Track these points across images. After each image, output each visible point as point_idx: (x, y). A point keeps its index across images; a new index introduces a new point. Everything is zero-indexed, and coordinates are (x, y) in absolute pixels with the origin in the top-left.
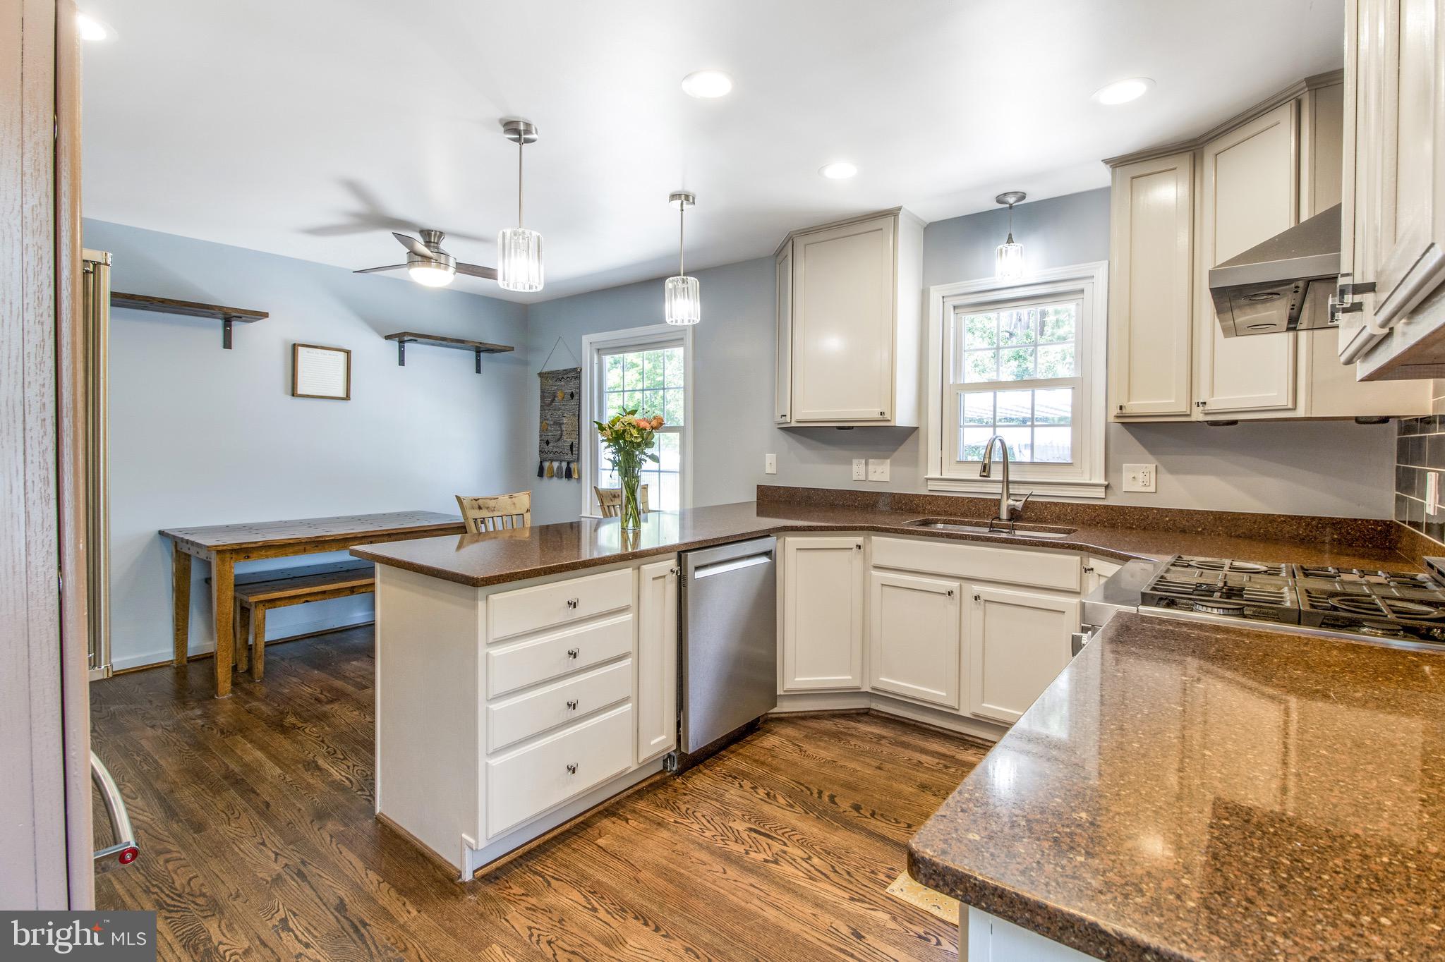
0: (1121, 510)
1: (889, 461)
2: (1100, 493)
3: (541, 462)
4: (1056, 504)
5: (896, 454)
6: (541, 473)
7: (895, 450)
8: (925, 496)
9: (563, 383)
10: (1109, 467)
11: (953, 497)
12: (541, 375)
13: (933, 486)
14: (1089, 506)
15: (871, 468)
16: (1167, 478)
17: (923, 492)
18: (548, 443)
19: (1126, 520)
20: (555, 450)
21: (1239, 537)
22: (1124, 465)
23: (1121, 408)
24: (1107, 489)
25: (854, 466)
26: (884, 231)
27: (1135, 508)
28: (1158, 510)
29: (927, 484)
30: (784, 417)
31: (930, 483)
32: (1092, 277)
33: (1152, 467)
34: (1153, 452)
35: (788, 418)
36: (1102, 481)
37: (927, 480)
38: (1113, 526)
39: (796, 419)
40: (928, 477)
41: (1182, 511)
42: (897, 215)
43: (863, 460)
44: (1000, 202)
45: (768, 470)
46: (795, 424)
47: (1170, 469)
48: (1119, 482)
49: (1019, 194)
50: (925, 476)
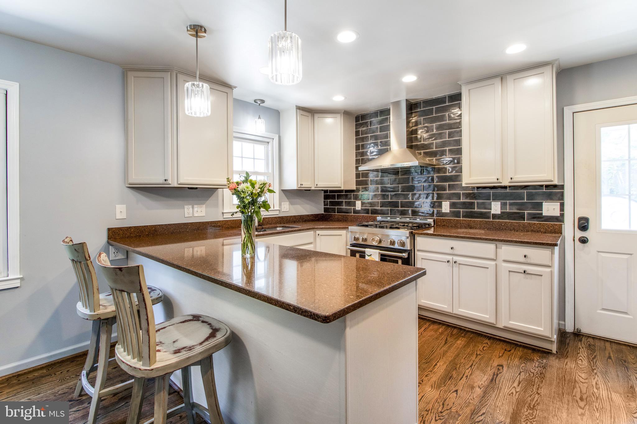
0: (282, 218)
1: (204, 205)
2: (277, 213)
4: (267, 218)
7: (207, 200)
8: (223, 221)
10: (280, 205)
11: (234, 220)
13: (225, 216)
15: (196, 209)
16: (291, 206)
17: (221, 219)
19: (283, 221)
22: (282, 203)
23: (301, 184)
24: (279, 211)
25: (186, 210)
26: (228, 94)
27: (285, 216)
28: (290, 216)
29: (223, 215)
30: (165, 181)
31: (225, 214)
32: (273, 139)
33: (288, 203)
34: (288, 199)
35: (170, 181)
36: (278, 209)
37: (223, 213)
38: (281, 223)
39: (179, 183)
40: (225, 211)
41: (294, 216)
42: (233, 89)
43: (190, 206)
44: (255, 101)
45: (119, 216)
46: (176, 186)
47: (291, 203)
48: (281, 209)
49: (263, 101)
50: (223, 211)
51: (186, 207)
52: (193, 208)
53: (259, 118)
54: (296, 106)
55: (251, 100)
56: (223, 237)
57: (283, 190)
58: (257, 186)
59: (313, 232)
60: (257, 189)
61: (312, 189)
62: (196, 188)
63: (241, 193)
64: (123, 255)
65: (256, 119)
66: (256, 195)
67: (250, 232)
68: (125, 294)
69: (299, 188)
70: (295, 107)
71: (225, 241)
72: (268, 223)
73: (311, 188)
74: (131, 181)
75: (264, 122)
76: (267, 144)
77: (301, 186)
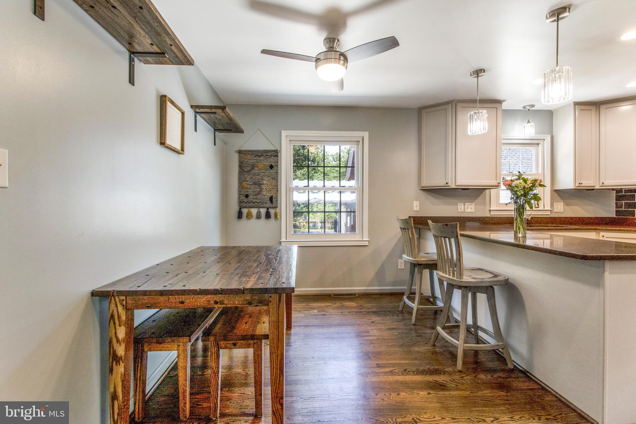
0: (555, 218)
1: (474, 204)
2: (549, 213)
3: (240, 209)
4: (536, 217)
5: (477, 201)
6: (240, 215)
7: (476, 199)
8: (490, 217)
9: (262, 158)
10: (552, 205)
11: (500, 217)
12: (240, 152)
13: (492, 213)
14: (546, 218)
15: (466, 206)
16: (566, 207)
17: (488, 215)
18: (247, 196)
19: (556, 222)
20: (254, 201)
21: (584, 224)
22: (555, 203)
23: (579, 183)
24: (551, 211)
25: (459, 206)
26: (498, 109)
27: (558, 217)
28: (564, 217)
29: (490, 212)
30: (447, 184)
31: (491, 212)
32: (544, 140)
33: (562, 204)
34: (562, 199)
35: (450, 184)
36: (550, 209)
37: (490, 211)
38: (553, 224)
39: (456, 185)
40: (491, 209)
41: (570, 218)
42: (502, 103)
43: (463, 204)
44: (524, 107)
45: (415, 209)
46: (454, 187)
47: (567, 204)
48: (553, 209)
49: (533, 106)
50: (490, 209)
51: (459, 204)
52: (464, 205)
53: (529, 122)
54: (574, 102)
55: (520, 107)
56: (490, 231)
57: (555, 191)
58: (529, 182)
59: (595, 233)
60: (529, 184)
61: (596, 188)
62: (469, 189)
63: (515, 187)
64: (417, 235)
65: (525, 124)
66: (528, 188)
67: (522, 217)
68: (447, 239)
69: (577, 187)
70: (573, 104)
71: (491, 235)
72: (536, 222)
73: (594, 187)
74: (423, 185)
75: (534, 125)
76: (537, 145)
77: (580, 185)
